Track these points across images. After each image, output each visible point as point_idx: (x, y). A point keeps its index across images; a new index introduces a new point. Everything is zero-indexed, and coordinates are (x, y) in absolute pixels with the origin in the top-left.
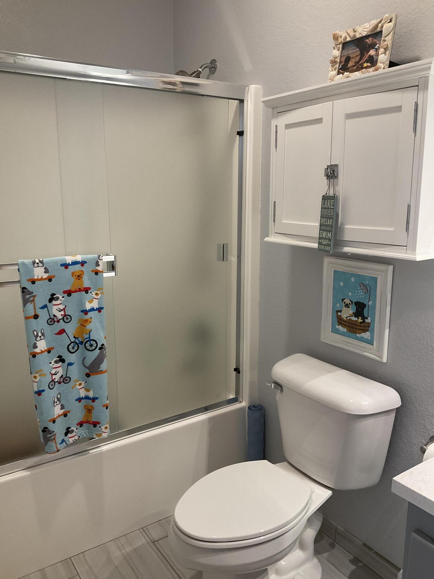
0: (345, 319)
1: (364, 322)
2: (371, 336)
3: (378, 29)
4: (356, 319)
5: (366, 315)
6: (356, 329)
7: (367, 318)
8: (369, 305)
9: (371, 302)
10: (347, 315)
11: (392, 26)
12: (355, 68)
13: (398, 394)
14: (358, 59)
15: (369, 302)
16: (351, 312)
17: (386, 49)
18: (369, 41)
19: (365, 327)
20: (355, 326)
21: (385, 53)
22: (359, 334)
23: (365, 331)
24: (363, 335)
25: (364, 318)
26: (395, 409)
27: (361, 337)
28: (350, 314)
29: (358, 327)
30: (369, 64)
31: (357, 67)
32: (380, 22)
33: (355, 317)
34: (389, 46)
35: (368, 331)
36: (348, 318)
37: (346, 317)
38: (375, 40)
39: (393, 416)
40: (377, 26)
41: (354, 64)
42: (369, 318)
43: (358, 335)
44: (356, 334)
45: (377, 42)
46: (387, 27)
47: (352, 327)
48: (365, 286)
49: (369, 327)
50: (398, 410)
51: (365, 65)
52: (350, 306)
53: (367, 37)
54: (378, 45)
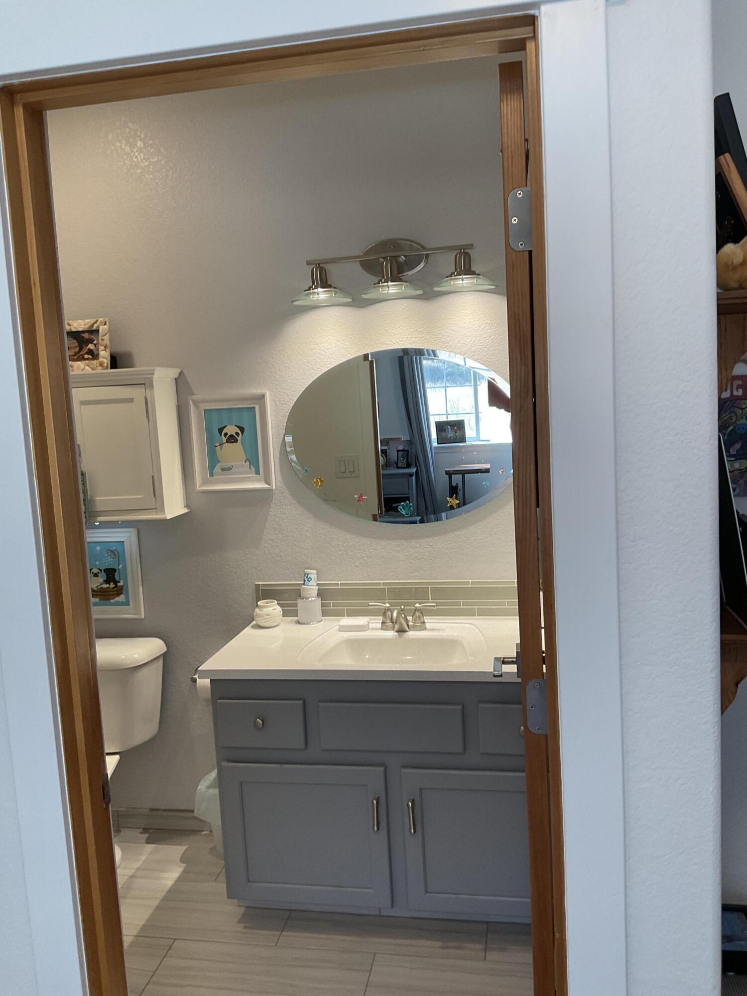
0: (96, 589)
1: (116, 586)
2: (126, 598)
3: (94, 328)
4: (108, 585)
5: (117, 579)
6: (109, 595)
7: (119, 582)
8: (119, 569)
9: (121, 566)
10: (97, 585)
11: (108, 329)
12: (76, 357)
13: (161, 640)
14: (77, 349)
15: (119, 565)
16: (101, 580)
17: (106, 347)
18: (86, 336)
19: (119, 591)
20: (107, 593)
21: (105, 350)
22: (113, 599)
23: (118, 595)
24: (117, 599)
25: (116, 582)
26: (160, 655)
27: (116, 602)
28: (100, 583)
29: (111, 593)
30: (90, 357)
31: (78, 357)
32: (96, 322)
33: (106, 584)
34: (108, 345)
35: (122, 593)
36: (99, 587)
37: (97, 587)
38: (92, 337)
39: (160, 663)
40: (93, 325)
41: (74, 354)
42: (121, 581)
43: (112, 601)
44: (110, 600)
45: (94, 338)
46: (102, 329)
47: (104, 595)
48: (113, 552)
49: (122, 589)
50: (164, 655)
51: (86, 356)
52: (100, 575)
53: (83, 332)
54: (96, 341)
